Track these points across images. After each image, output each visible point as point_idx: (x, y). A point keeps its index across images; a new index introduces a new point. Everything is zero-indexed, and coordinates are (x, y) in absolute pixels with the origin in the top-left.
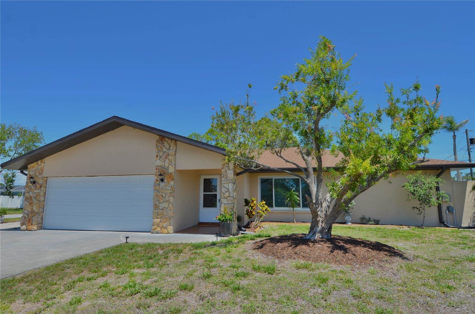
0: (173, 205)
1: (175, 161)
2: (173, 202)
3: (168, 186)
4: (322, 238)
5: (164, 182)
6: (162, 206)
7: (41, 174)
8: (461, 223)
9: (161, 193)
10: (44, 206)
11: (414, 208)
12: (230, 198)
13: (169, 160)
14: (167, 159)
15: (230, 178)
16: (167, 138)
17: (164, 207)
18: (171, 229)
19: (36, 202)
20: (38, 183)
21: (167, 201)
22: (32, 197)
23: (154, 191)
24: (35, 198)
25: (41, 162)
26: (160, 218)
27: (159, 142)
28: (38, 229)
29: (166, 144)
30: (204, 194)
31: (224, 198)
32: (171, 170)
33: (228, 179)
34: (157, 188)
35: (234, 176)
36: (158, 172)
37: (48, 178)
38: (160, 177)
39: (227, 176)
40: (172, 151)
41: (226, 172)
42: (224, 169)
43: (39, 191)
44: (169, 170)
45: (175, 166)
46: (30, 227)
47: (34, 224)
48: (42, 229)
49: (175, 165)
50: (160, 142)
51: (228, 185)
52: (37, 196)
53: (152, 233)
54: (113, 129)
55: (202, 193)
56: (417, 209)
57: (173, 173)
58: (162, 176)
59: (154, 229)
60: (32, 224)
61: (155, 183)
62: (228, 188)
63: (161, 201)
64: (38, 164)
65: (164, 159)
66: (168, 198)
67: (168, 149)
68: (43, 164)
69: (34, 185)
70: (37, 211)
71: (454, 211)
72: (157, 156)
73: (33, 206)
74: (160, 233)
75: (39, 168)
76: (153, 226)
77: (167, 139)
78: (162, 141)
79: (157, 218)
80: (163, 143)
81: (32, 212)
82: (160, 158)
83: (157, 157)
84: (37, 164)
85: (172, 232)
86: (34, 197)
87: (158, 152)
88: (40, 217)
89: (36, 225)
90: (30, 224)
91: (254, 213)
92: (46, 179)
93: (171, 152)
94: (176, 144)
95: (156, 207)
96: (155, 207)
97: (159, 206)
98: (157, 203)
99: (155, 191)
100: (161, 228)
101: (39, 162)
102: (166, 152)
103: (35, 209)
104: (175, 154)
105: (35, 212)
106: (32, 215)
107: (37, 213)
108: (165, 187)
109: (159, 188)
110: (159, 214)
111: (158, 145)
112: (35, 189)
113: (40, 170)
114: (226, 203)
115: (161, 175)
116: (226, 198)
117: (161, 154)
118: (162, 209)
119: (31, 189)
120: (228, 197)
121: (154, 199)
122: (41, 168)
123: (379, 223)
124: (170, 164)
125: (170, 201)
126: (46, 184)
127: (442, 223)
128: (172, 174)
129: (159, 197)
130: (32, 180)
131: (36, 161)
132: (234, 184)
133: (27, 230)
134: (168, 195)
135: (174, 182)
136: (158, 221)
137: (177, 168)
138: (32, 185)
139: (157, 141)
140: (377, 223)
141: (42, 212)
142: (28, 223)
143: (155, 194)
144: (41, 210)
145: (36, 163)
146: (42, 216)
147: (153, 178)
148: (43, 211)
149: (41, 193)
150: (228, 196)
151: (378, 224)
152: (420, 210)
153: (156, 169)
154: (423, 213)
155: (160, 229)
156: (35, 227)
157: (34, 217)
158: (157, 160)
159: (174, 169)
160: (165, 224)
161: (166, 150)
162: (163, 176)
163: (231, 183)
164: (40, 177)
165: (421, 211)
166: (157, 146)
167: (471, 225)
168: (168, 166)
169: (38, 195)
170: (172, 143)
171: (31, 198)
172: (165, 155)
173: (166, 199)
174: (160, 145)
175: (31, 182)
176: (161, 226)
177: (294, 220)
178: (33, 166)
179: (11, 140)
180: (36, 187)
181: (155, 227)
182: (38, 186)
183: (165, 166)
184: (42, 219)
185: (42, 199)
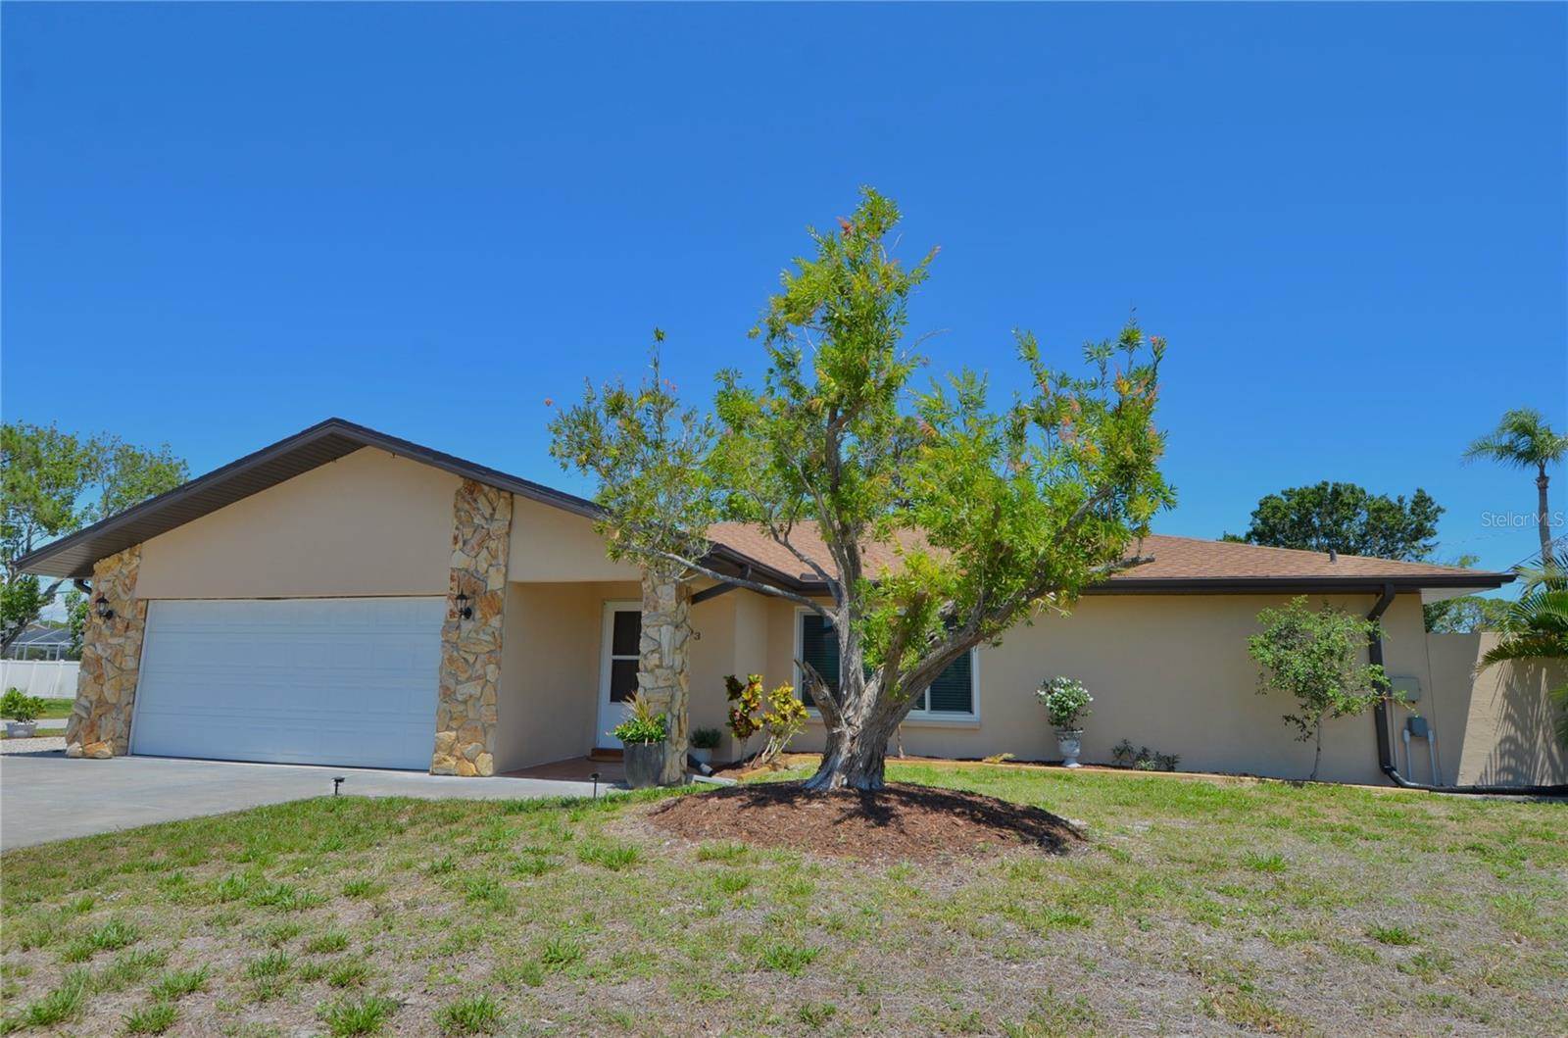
0: (495, 690)
1: (508, 553)
2: (497, 680)
3: (484, 630)
4: (848, 786)
5: (474, 620)
6: (465, 691)
7: (129, 590)
8: (1456, 774)
9: (461, 653)
10: (136, 687)
11: (1287, 718)
12: (661, 670)
13: (490, 553)
14: (485, 549)
15: (666, 609)
16: (486, 484)
17: (471, 696)
18: (486, 762)
19: (111, 675)
20: (120, 617)
21: (479, 678)
22: (102, 658)
23: (443, 646)
24: (109, 661)
25: (132, 554)
26: (457, 730)
27: (463, 497)
28: (115, 755)
29: (482, 502)
30: (614, 661)
31: (646, 671)
32: (495, 582)
33: (660, 611)
34: (453, 636)
35: (679, 603)
36: (456, 588)
37: (150, 602)
38: (461, 604)
39: (657, 602)
40: (502, 523)
41: (654, 590)
42: (650, 583)
43: (121, 640)
44: (489, 582)
45: (507, 571)
46: (94, 748)
47: (102, 739)
48: (126, 755)
49: (506, 566)
50: (468, 497)
51: (659, 630)
52: (116, 654)
53: (433, 774)
54: (335, 458)
55: (609, 658)
56: (1298, 722)
57: (499, 592)
58: (467, 602)
59: (438, 763)
60: (98, 740)
61: (447, 622)
62: (657, 638)
63: (463, 677)
64: (123, 560)
65: (473, 548)
66: (482, 666)
67: (488, 516)
68: (136, 561)
69: (109, 623)
70: (114, 701)
71: (1431, 734)
72: (456, 538)
73: (102, 685)
74: (456, 775)
75: (124, 571)
76: (436, 752)
77: (486, 488)
78: (471, 493)
79: (448, 728)
80: (475, 500)
81: (101, 702)
82: (464, 544)
83: (456, 544)
84: (121, 560)
85: (489, 773)
86: (106, 658)
87: (461, 527)
88: (122, 717)
89: (110, 742)
90: (94, 739)
91: (755, 721)
92: (144, 607)
93: (498, 527)
94: (512, 504)
95: (447, 693)
96: (444, 694)
97: (455, 692)
98: (451, 683)
99: (446, 644)
100: (459, 759)
101: (126, 555)
102: (483, 528)
103: (110, 695)
104: (508, 534)
105: (107, 703)
106: (99, 711)
107: (114, 704)
108: (475, 635)
109: (459, 637)
110: (455, 716)
111: (459, 505)
112: (112, 635)
113: (127, 577)
114: (651, 687)
115: (462, 597)
116: (652, 671)
117: (468, 532)
118: (465, 702)
119: (100, 634)
120: (658, 667)
121: (441, 668)
122: (130, 572)
123: (1176, 765)
124: (491, 565)
125: (488, 678)
126: (145, 621)
127: (1386, 772)
128: (496, 594)
129: (456, 661)
130: (102, 609)
131: (119, 552)
132: (677, 627)
133: (84, 755)
134: (482, 657)
135: (502, 621)
136: (450, 736)
137: (514, 577)
138: (105, 622)
139: (458, 492)
140: (1169, 764)
141: (129, 704)
142: (88, 734)
143: (446, 656)
144: (125, 698)
145: (116, 556)
146: (130, 715)
147: (441, 608)
148: (131, 701)
149: (127, 647)
150: (658, 663)
151: (1171, 769)
152: (1304, 726)
153: (452, 579)
154: (1315, 736)
155: (454, 763)
156: (107, 749)
157: (106, 718)
158: (454, 551)
159: (502, 580)
160: (470, 747)
161: (483, 522)
162: (469, 603)
163: (668, 624)
164: (125, 597)
165: (1309, 728)
166: (458, 510)
167: (1491, 782)
168: (487, 572)
169: (119, 651)
170: (501, 500)
171: (98, 659)
172: (477, 536)
173: (477, 671)
174: (467, 506)
175: (100, 614)
176: (458, 754)
177: (900, 749)
178: (109, 567)
179: (92, 486)
180: (114, 627)
181: (441, 755)
182: (120, 626)
183: (477, 572)
184: (129, 724)
185: (131, 664)
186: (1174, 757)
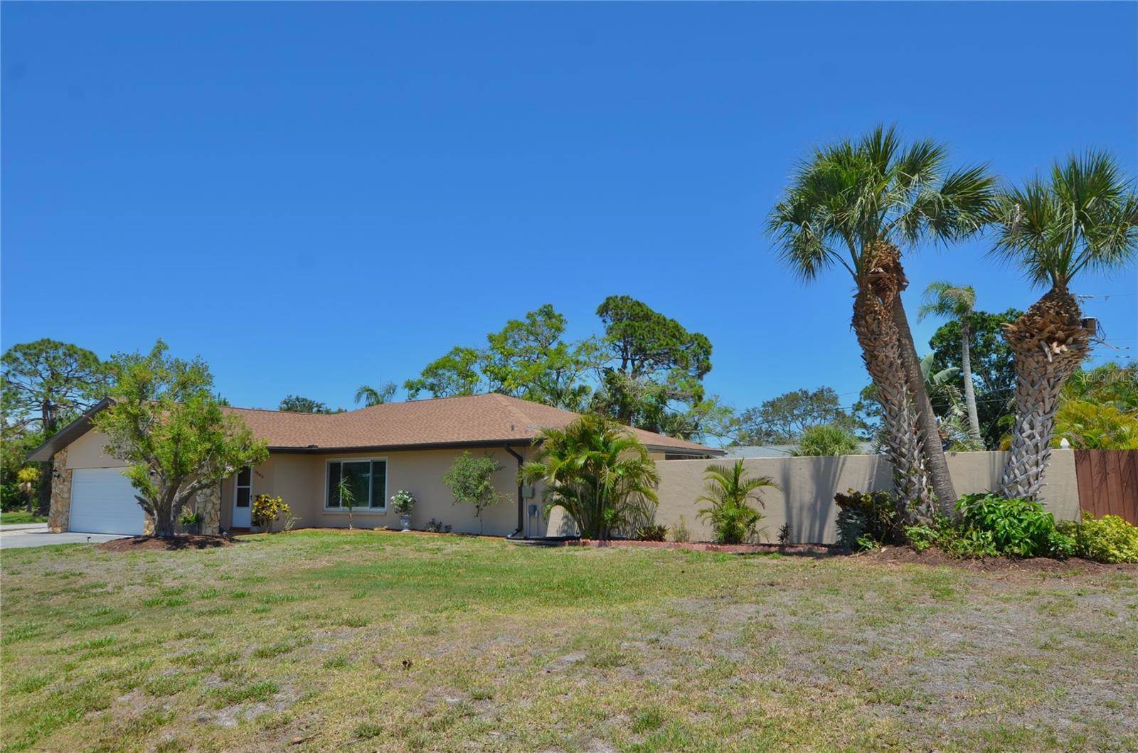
7: (65, 466)
8: (546, 529)
10: (69, 505)
19: (60, 500)
20: (61, 477)
28: (62, 532)
30: (239, 489)
37: (71, 470)
43: (62, 486)
46: (55, 529)
47: (58, 525)
48: (67, 532)
55: (236, 487)
59: (144, 532)
68: (66, 454)
69: (58, 479)
70: (61, 510)
71: (536, 512)
75: (62, 458)
81: (57, 511)
84: (61, 454)
86: (58, 494)
88: (64, 517)
89: (60, 527)
90: (55, 526)
92: (69, 472)
101: (63, 451)
103: (60, 508)
105: (59, 511)
106: (56, 515)
107: (61, 512)
112: (59, 484)
113: (63, 461)
122: (64, 458)
126: (70, 478)
127: (520, 532)
130: (55, 474)
131: (60, 450)
133: (53, 532)
141: (67, 512)
142: (53, 524)
144: (65, 509)
145: (60, 452)
146: (68, 517)
149: (64, 489)
151: (448, 532)
156: (59, 530)
157: (58, 517)
164: (63, 469)
169: (62, 490)
171: (56, 494)
175: (55, 476)
176: (150, 529)
177: (351, 525)
178: (58, 457)
180: (60, 481)
182: (62, 481)
184: (68, 519)
185: (66, 495)
186: (450, 526)
